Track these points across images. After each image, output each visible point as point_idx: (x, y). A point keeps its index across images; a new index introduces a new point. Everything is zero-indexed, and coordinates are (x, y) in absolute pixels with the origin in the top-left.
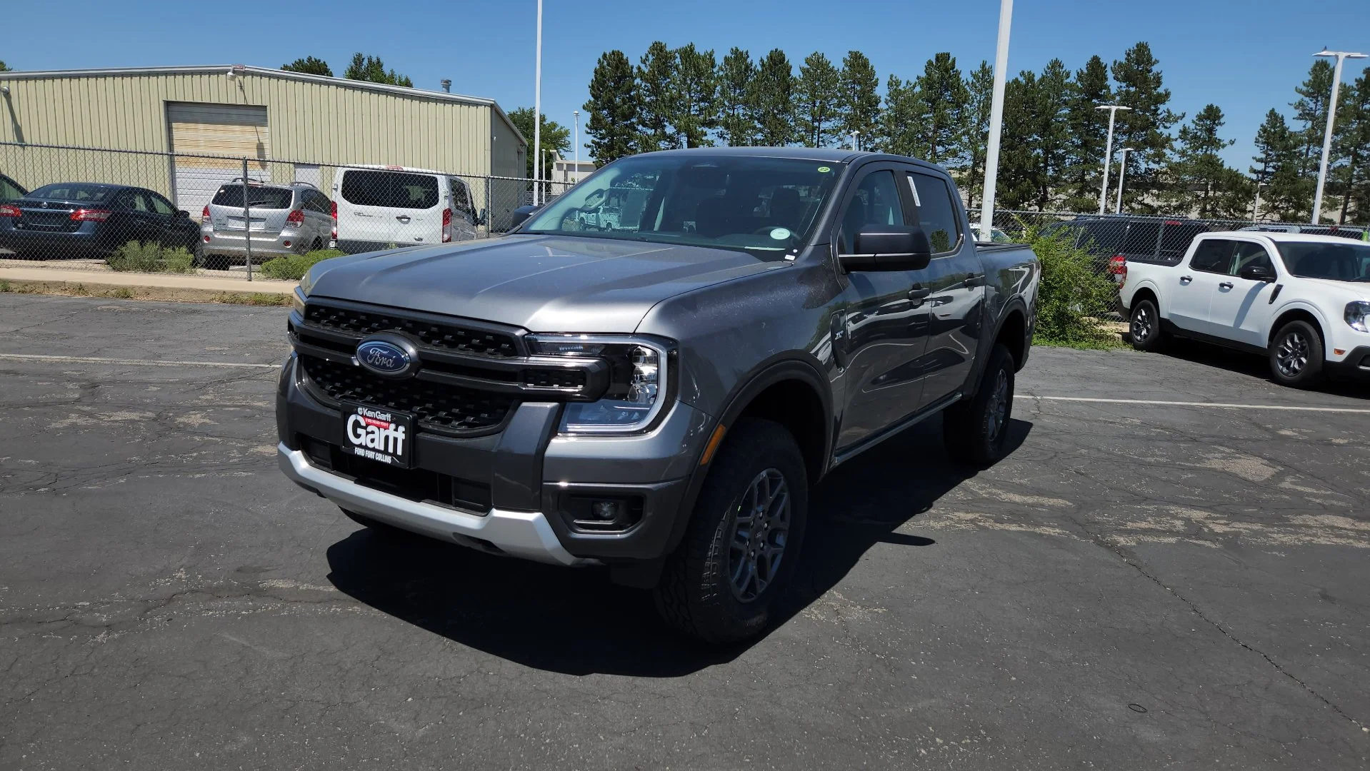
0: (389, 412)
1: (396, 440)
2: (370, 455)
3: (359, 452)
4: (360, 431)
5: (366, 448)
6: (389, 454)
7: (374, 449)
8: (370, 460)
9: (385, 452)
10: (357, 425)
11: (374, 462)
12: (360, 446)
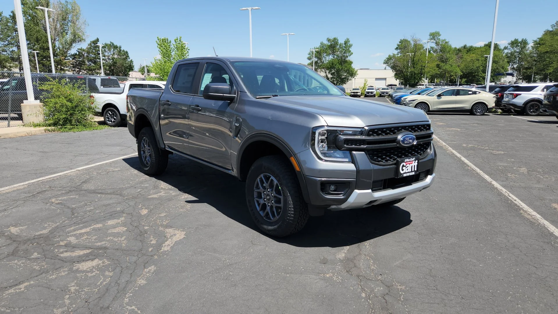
0: (414, 157)
1: (414, 166)
2: (408, 174)
3: (405, 175)
4: (404, 168)
5: (406, 173)
6: (413, 172)
7: (408, 172)
8: (409, 176)
9: (412, 171)
10: (403, 166)
11: (410, 176)
12: (404, 173)
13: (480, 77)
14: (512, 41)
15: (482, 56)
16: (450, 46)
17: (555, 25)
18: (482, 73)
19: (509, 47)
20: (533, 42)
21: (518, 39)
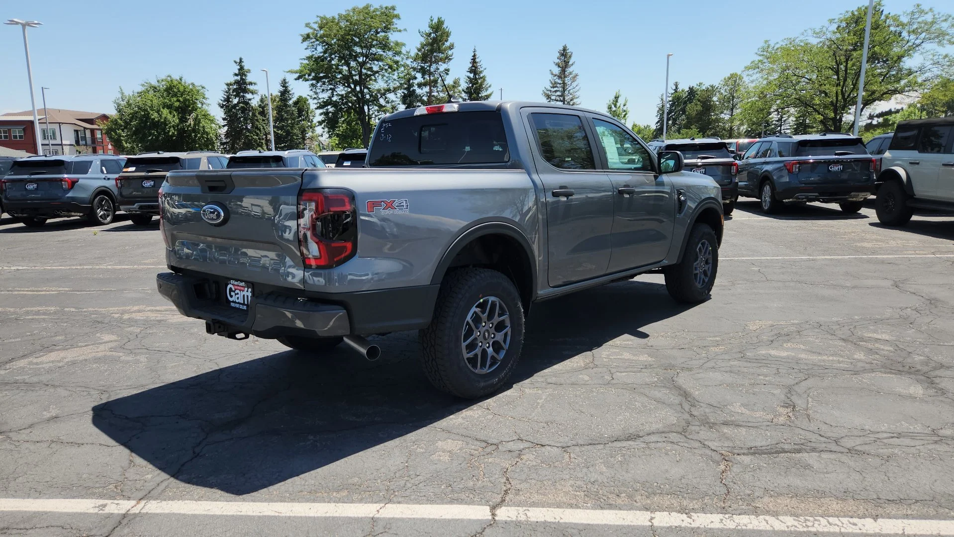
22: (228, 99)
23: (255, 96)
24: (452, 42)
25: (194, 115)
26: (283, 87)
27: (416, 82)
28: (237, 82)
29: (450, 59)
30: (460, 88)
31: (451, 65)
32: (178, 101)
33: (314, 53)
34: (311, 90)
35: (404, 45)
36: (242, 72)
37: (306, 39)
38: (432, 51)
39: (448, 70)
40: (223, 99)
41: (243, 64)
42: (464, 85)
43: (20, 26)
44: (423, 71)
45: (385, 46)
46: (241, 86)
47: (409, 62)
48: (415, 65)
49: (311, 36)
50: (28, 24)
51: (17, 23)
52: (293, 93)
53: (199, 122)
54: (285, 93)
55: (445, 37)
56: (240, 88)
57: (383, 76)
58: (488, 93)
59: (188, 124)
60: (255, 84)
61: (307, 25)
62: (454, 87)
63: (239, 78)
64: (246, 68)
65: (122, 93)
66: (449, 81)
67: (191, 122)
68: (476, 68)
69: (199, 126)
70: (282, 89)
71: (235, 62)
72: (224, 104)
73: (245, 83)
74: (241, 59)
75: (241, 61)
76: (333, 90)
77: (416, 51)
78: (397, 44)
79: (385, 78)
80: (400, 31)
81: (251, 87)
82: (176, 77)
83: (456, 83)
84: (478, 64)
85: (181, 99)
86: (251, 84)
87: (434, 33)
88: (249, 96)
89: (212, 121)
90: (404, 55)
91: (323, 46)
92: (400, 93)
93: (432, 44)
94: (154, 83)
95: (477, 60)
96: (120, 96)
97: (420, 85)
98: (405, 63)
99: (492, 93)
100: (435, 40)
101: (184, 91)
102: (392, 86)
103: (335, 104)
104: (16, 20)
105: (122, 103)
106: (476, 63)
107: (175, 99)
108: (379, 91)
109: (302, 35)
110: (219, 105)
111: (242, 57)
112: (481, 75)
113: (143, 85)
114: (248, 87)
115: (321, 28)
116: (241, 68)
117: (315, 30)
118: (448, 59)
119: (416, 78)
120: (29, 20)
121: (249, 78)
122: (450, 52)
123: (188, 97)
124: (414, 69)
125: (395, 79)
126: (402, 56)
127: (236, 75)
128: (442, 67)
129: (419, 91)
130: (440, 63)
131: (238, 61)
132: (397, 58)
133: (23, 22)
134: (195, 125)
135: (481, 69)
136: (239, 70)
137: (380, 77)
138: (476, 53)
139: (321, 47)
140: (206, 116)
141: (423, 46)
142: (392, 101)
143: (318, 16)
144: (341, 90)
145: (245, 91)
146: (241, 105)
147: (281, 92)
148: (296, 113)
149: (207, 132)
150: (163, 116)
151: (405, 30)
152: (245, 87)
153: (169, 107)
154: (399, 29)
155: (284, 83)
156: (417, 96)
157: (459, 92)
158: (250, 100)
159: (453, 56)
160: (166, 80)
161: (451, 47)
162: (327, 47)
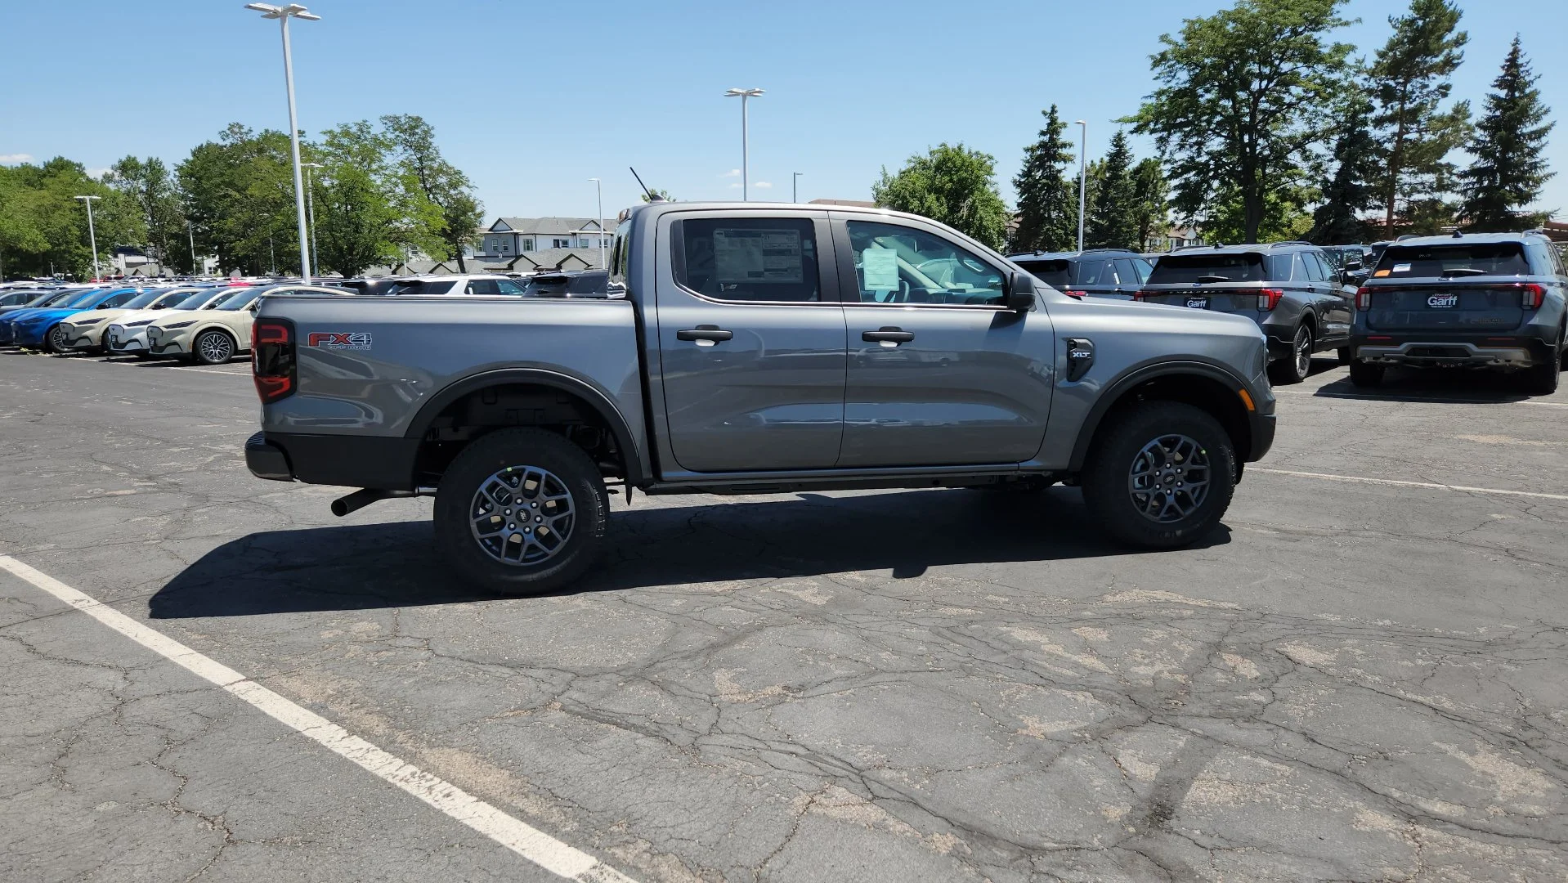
13: (76, 258)
14: (120, 161)
15: (70, 199)
16: (17, 167)
17: (228, 132)
18: (81, 247)
19: (117, 178)
20: (176, 168)
21: (135, 158)
22: (1027, 174)
23: (1069, 165)
24: (1462, 31)
25: (969, 201)
26: (1116, 146)
27: (1372, 116)
28: (1042, 145)
29: (1455, 66)
30: (1472, 121)
31: (1454, 77)
32: (951, 180)
33: (1170, 85)
34: (1159, 148)
35: (1352, 48)
36: (1053, 128)
37: (1160, 61)
38: (1410, 55)
39: (1447, 87)
40: (1021, 173)
41: (1055, 115)
42: (1479, 112)
43: (740, 97)
44: (1387, 95)
45: (1310, 56)
46: (1048, 152)
47: (1359, 80)
48: (1373, 84)
49: (1169, 56)
50: (751, 94)
51: (737, 94)
52: (1132, 156)
53: (976, 212)
54: (1119, 155)
55: (1447, 24)
56: (1047, 154)
57: (1303, 111)
58: (1541, 125)
59: (960, 215)
60: (1071, 145)
61: (1164, 38)
62: (1453, 119)
63: (1046, 138)
64: (1059, 121)
65: (885, 175)
66: (1445, 107)
67: (964, 212)
68: (1516, 76)
69: (973, 218)
70: (1113, 150)
71: (1044, 113)
72: (1022, 180)
73: (1055, 145)
74: (1053, 108)
75: (1053, 110)
76: (1200, 144)
77: (1376, 58)
78: (1338, 49)
79: (1306, 115)
80: (1347, 24)
81: (1064, 152)
82: (952, 145)
83: (1461, 111)
84: (1522, 69)
85: (955, 178)
86: (1064, 145)
87: (1423, 17)
88: (1058, 166)
89: (998, 211)
90: (1350, 67)
91: (1189, 71)
92: (1334, 140)
93: (1412, 41)
94: (925, 156)
95: (1520, 61)
96: (881, 178)
97: (1379, 122)
98: (1352, 82)
99: (1552, 125)
100: (1421, 33)
101: (963, 165)
102: (1321, 126)
103: (1202, 169)
104: (735, 90)
105: (883, 188)
106: (1518, 66)
107: (947, 178)
108: (1291, 139)
109: (1152, 57)
110: (1014, 182)
111: (1056, 105)
112: (1527, 91)
113: (910, 161)
114: (1060, 151)
115: (1187, 39)
116: (1053, 121)
117: (1177, 44)
118: (1450, 64)
119: (1372, 109)
120: (750, 88)
121: (1063, 137)
122: (1456, 51)
123: (965, 175)
124: (1370, 92)
125: (1327, 115)
126: (1346, 69)
127: (1043, 133)
128: (1435, 81)
129: (1374, 133)
130: (1431, 75)
131: (1049, 111)
132: (1335, 76)
133: (744, 91)
134: (969, 216)
135: (1527, 79)
136: (1049, 125)
137: (1298, 112)
138: (1520, 47)
139: (1186, 72)
140: (987, 202)
141: (1392, 46)
142: (1318, 156)
143: (1185, 21)
144: (1216, 144)
145: (1055, 157)
146: (1044, 181)
147: (1111, 155)
148: (1133, 188)
149: (985, 227)
150: (927, 204)
151: (1359, 20)
152: (1055, 152)
153: (939, 191)
154: (1344, 20)
155: (1118, 141)
156: (1371, 142)
157: (1468, 129)
158: (1060, 171)
159: (1463, 59)
160: (939, 151)
161: (1460, 41)
162: (1197, 71)
